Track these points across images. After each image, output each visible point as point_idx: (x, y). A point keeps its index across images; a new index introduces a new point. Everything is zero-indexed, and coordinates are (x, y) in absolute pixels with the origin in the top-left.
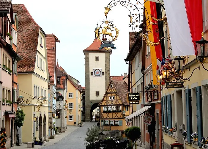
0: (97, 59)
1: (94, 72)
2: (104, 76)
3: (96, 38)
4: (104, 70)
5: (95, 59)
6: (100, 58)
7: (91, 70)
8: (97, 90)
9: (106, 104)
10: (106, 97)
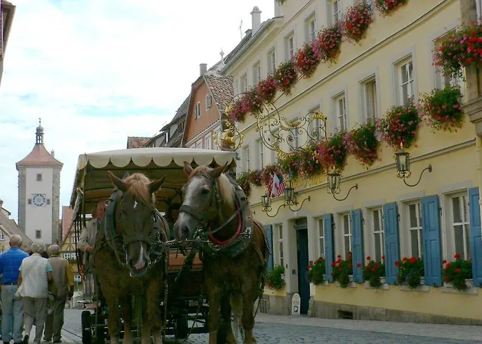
0: (39, 177)
1: (34, 199)
2: (51, 206)
3: (37, 144)
4: (49, 196)
5: (35, 177)
6: (43, 177)
7: (29, 196)
8: (38, 229)
9: (68, 250)
10: (68, 239)
